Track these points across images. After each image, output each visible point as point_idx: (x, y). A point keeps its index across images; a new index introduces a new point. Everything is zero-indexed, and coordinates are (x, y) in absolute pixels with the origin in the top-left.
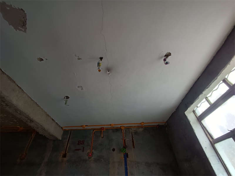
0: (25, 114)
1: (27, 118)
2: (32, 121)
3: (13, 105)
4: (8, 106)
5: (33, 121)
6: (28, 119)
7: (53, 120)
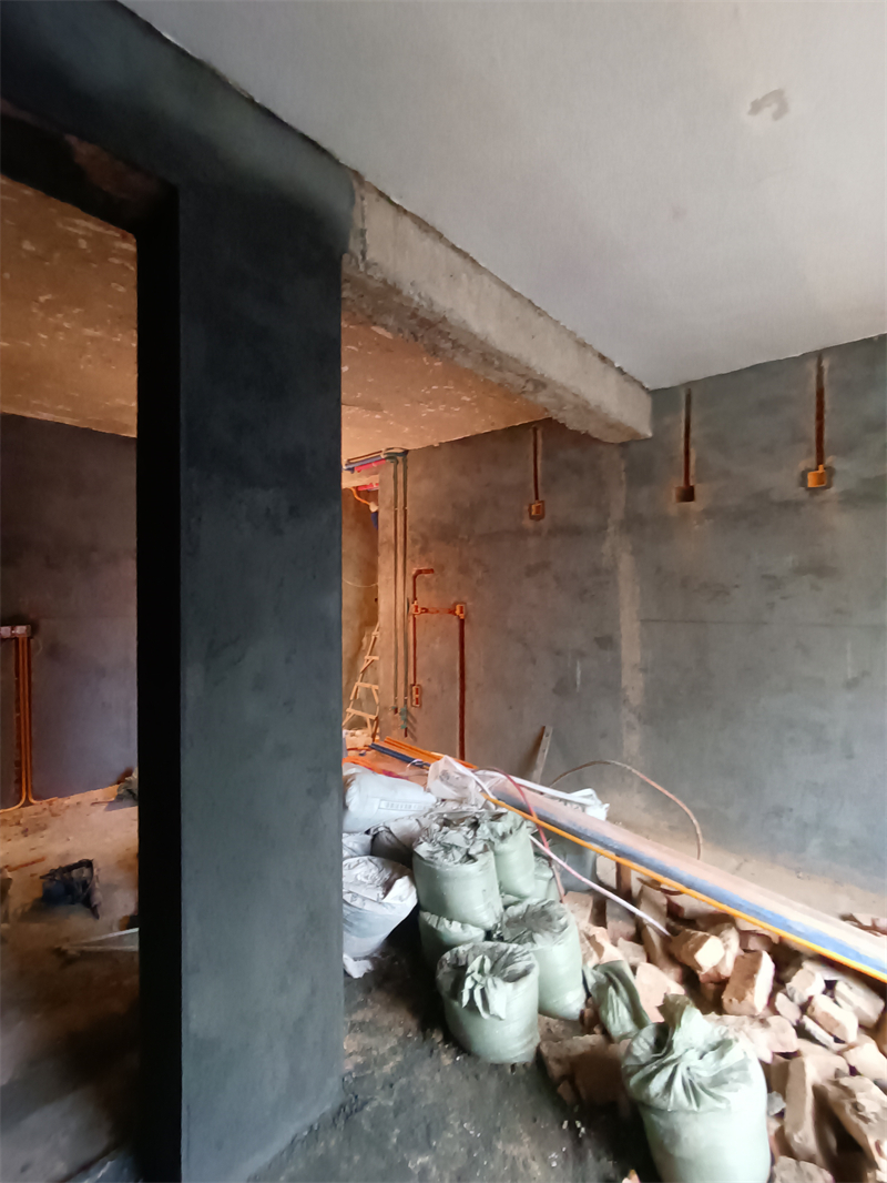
0: (516, 361)
1: (523, 376)
2: (541, 384)
3: (475, 336)
4: (460, 346)
5: (544, 385)
6: (527, 381)
7: (603, 358)
